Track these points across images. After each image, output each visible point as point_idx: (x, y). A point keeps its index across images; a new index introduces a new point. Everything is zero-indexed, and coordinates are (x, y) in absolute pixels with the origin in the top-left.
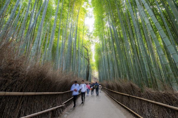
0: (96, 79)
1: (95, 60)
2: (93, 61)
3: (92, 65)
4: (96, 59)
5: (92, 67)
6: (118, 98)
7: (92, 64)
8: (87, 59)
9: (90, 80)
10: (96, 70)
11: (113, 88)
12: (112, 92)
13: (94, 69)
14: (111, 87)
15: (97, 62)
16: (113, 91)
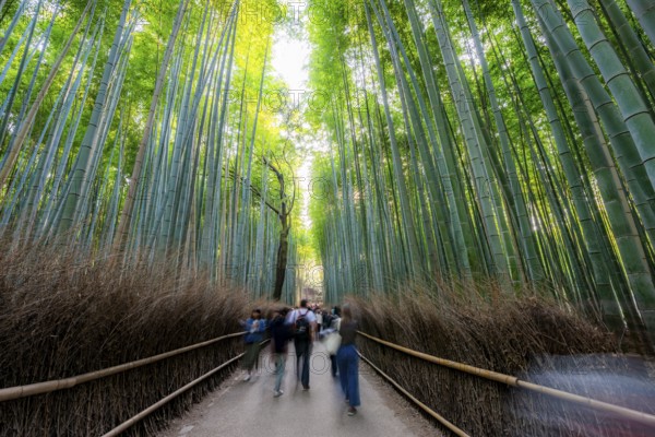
0: (311, 292)
1: (310, 222)
2: (304, 223)
3: (301, 240)
4: (314, 214)
5: (300, 250)
6: (421, 382)
7: (299, 236)
8: (277, 212)
9: (291, 295)
10: (314, 259)
11: (391, 329)
12: (383, 346)
13: (307, 255)
14: (381, 322)
15: (319, 227)
16: (391, 344)
